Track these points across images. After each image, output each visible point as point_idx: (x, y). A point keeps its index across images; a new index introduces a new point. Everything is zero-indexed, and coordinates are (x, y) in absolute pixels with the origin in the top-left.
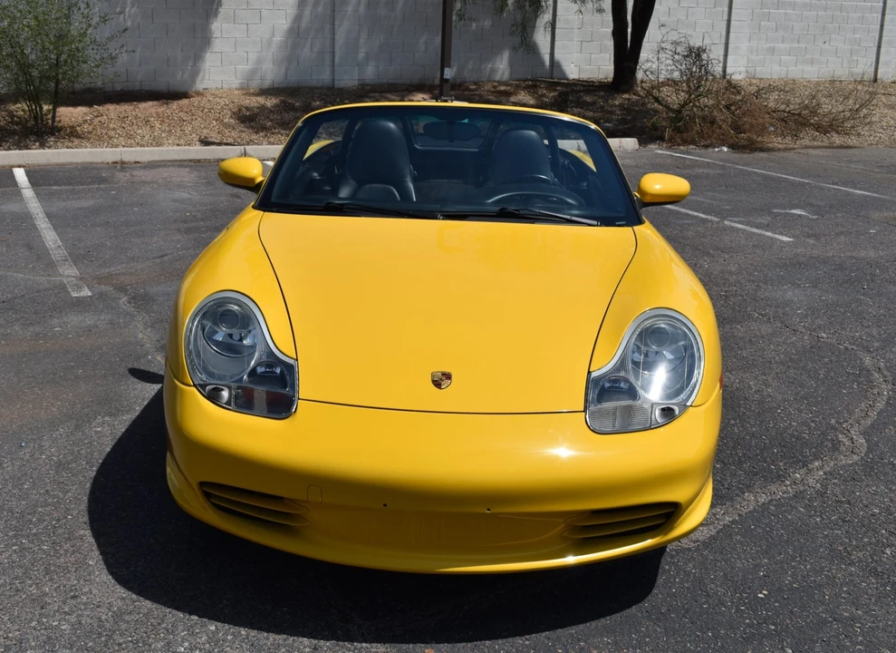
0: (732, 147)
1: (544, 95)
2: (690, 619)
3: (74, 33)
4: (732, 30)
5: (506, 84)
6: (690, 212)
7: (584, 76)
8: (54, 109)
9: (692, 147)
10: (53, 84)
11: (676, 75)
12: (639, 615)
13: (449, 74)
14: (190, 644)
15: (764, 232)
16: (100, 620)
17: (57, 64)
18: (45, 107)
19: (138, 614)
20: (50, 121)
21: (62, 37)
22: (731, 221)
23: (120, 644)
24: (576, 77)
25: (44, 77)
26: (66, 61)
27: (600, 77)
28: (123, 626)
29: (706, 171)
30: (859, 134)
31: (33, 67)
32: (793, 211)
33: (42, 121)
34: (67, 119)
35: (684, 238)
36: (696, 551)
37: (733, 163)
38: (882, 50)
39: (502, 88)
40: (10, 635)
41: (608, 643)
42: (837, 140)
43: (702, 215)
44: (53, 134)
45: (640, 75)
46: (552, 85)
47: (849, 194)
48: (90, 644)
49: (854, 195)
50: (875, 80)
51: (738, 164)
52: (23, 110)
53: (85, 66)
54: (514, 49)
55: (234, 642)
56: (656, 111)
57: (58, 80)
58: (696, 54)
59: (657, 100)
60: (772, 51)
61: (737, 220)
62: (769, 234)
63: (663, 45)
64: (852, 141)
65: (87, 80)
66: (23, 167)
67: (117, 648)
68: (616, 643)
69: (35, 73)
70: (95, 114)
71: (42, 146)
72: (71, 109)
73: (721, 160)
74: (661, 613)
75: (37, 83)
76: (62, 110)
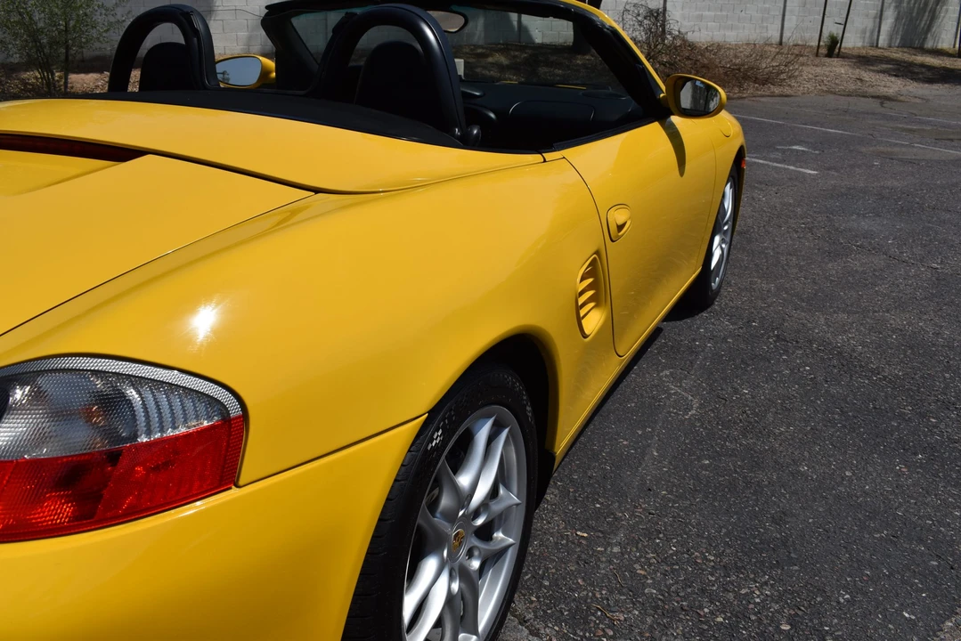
1: (515, 57)
5: (482, 47)
7: (547, 41)
8: (66, 77)
10: (63, 50)
15: (786, 166)
17: (66, 31)
18: (58, 74)
20: (62, 87)
24: (540, 42)
25: (54, 43)
26: (75, 26)
30: (789, 85)
31: (42, 32)
32: (794, 147)
33: (55, 86)
34: (79, 86)
38: (786, 17)
39: (479, 51)
42: (777, 90)
46: (522, 48)
47: (827, 133)
49: (830, 133)
50: (781, 43)
52: (36, 78)
53: (94, 31)
57: (68, 46)
58: (655, 15)
60: (701, 18)
61: (755, 155)
62: (792, 168)
63: (628, 7)
64: (787, 91)
65: (97, 45)
69: (45, 39)
70: (106, 80)
72: (82, 76)
75: (47, 50)
76: (73, 77)
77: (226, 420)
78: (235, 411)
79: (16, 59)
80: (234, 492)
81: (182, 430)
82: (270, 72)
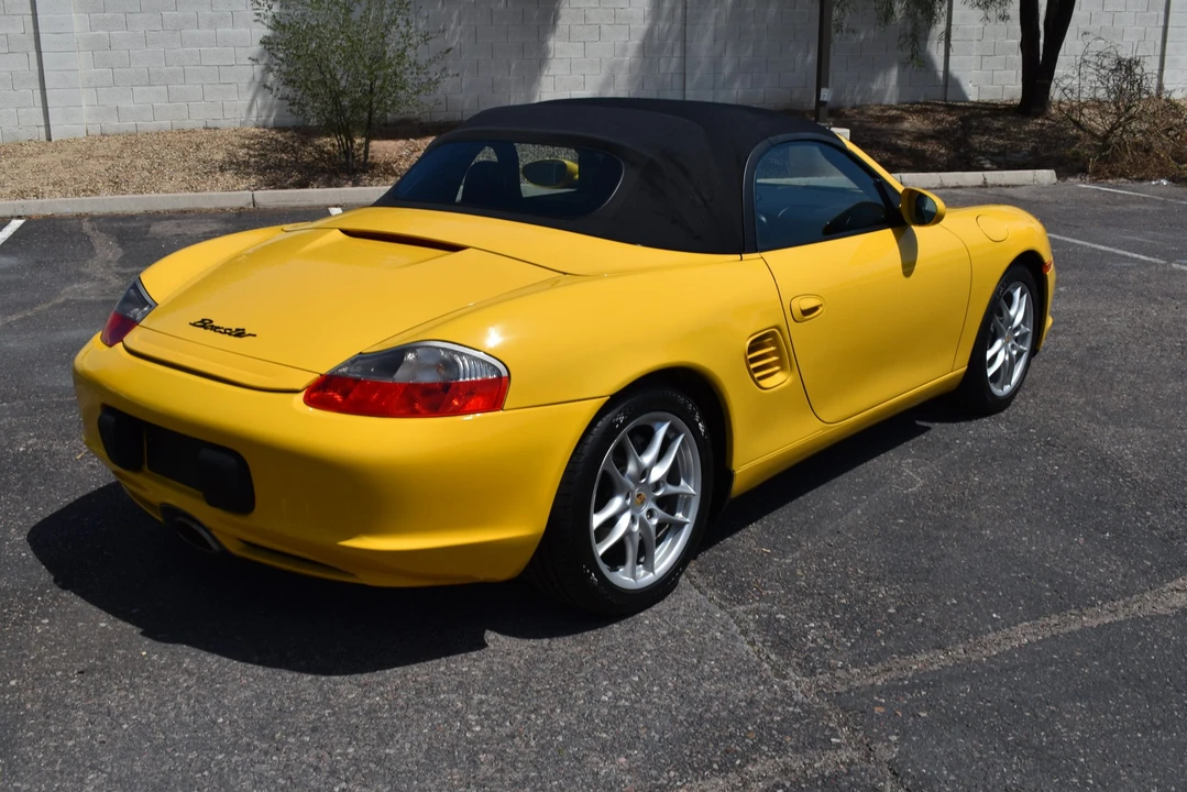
0: (1173, 179)
1: (939, 120)
2: (1175, 686)
3: (390, 54)
4: (1168, 39)
5: (895, 108)
6: (1129, 254)
7: (985, 98)
8: (367, 144)
9: (1122, 180)
10: (366, 114)
11: (1101, 94)
12: (1115, 681)
13: (826, 95)
14: (614, 693)
16: (512, 667)
17: (371, 91)
18: (358, 141)
19: (553, 662)
20: (362, 156)
21: (378, 58)
22: (1181, 264)
23: (538, 692)
24: (974, 99)
25: (356, 105)
26: (382, 88)
27: (1005, 98)
28: (539, 674)
29: (1143, 207)
31: (345, 94)
33: (353, 157)
34: (380, 155)
35: (1124, 283)
36: (1174, 618)
37: (1176, 198)
39: (891, 113)
40: (419, 679)
41: (1082, 708)
43: (1143, 257)
44: (365, 172)
45: (1055, 94)
48: (506, 690)
51: (1182, 199)
52: (333, 145)
53: (402, 92)
54: (903, 65)
55: (662, 693)
56: (1077, 138)
57: (372, 109)
58: (1126, 67)
59: (1077, 124)
63: (1086, 58)
65: (405, 109)
66: (341, 206)
67: (535, 695)
68: (1090, 708)
69: (346, 102)
70: (412, 149)
71: (356, 184)
72: (385, 143)
73: (1160, 195)
74: (1140, 680)
75: (348, 114)
76: (375, 144)
77: (500, 376)
78: (505, 373)
79: (313, 122)
80: (501, 412)
81: (479, 378)
82: (574, 174)
